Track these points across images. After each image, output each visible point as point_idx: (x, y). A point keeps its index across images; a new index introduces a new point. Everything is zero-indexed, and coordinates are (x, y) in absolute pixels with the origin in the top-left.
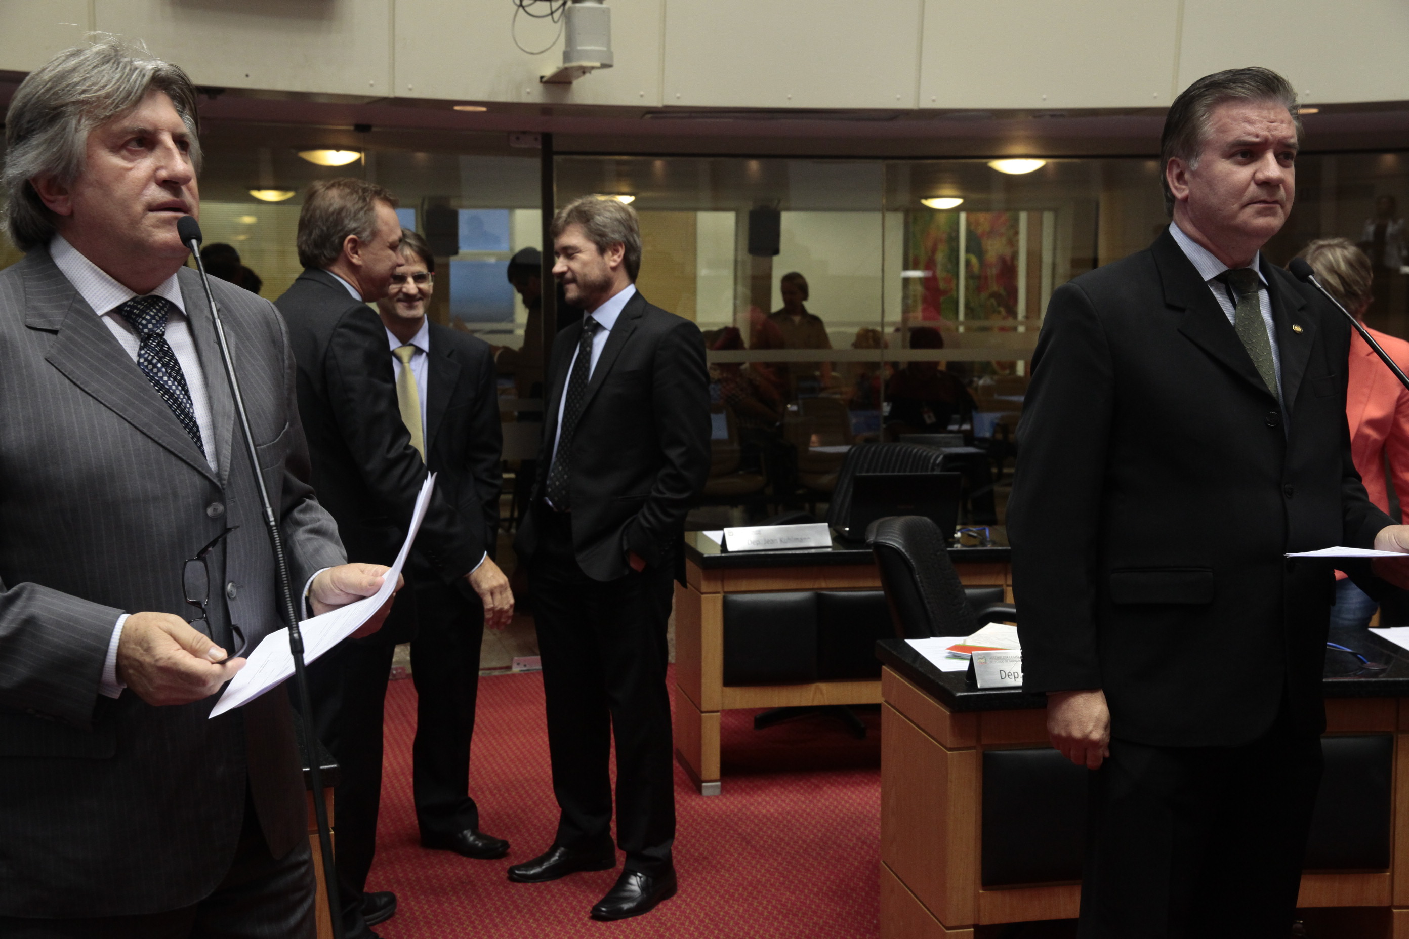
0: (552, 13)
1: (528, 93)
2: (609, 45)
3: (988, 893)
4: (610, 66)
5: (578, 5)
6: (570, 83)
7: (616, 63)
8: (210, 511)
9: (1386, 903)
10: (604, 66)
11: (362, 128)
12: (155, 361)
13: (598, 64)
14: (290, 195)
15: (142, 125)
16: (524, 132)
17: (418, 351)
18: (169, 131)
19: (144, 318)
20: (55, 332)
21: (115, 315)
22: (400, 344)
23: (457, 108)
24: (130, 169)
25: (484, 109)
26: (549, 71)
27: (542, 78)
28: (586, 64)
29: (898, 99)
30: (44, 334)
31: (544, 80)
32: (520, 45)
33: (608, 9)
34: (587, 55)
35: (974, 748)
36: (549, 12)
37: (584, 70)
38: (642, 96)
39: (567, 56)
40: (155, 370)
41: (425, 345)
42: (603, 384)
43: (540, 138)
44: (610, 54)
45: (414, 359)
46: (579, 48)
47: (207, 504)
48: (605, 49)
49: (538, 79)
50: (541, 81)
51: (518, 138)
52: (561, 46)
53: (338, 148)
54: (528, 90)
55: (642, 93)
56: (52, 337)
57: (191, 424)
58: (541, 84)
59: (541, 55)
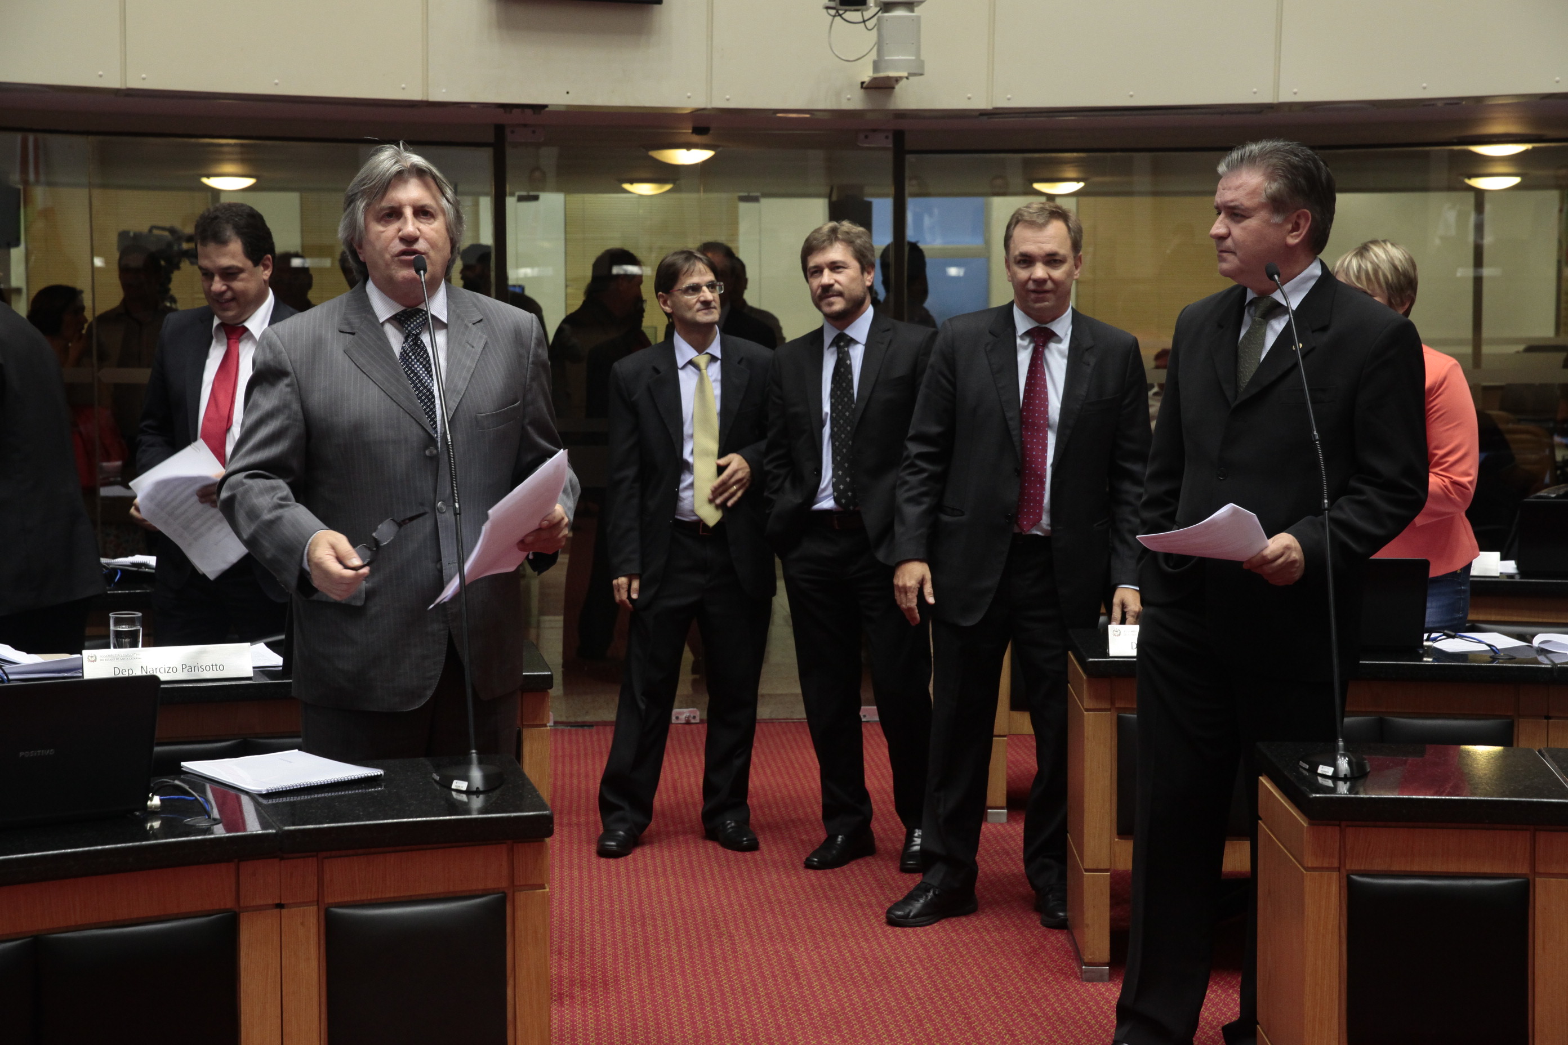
0: (864, 21)
1: (849, 99)
2: (918, 53)
3: (1123, 841)
4: (922, 74)
5: (890, 13)
6: (893, 88)
7: (928, 69)
8: (427, 453)
10: (915, 74)
11: (699, 130)
12: (410, 354)
13: (905, 74)
14: (668, 187)
15: (393, 204)
16: (874, 131)
17: (713, 359)
18: (410, 205)
19: (407, 323)
20: (353, 334)
21: (393, 322)
22: (697, 354)
23: (780, 115)
24: (383, 232)
25: (808, 116)
26: (867, 75)
27: (863, 83)
28: (897, 74)
30: (347, 335)
31: (864, 85)
32: (836, 53)
33: (919, 18)
34: (895, 65)
35: (1109, 710)
36: (861, 20)
37: (898, 80)
38: (969, 98)
39: (876, 66)
40: (410, 360)
41: (718, 354)
42: (872, 392)
43: (891, 136)
44: (921, 64)
45: (710, 367)
46: (886, 58)
47: (426, 447)
48: (914, 58)
49: (860, 86)
50: (862, 87)
51: (866, 137)
52: (873, 56)
53: (689, 146)
54: (849, 96)
55: (967, 96)
56: (351, 336)
57: (430, 397)
58: (862, 90)
59: (854, 63)
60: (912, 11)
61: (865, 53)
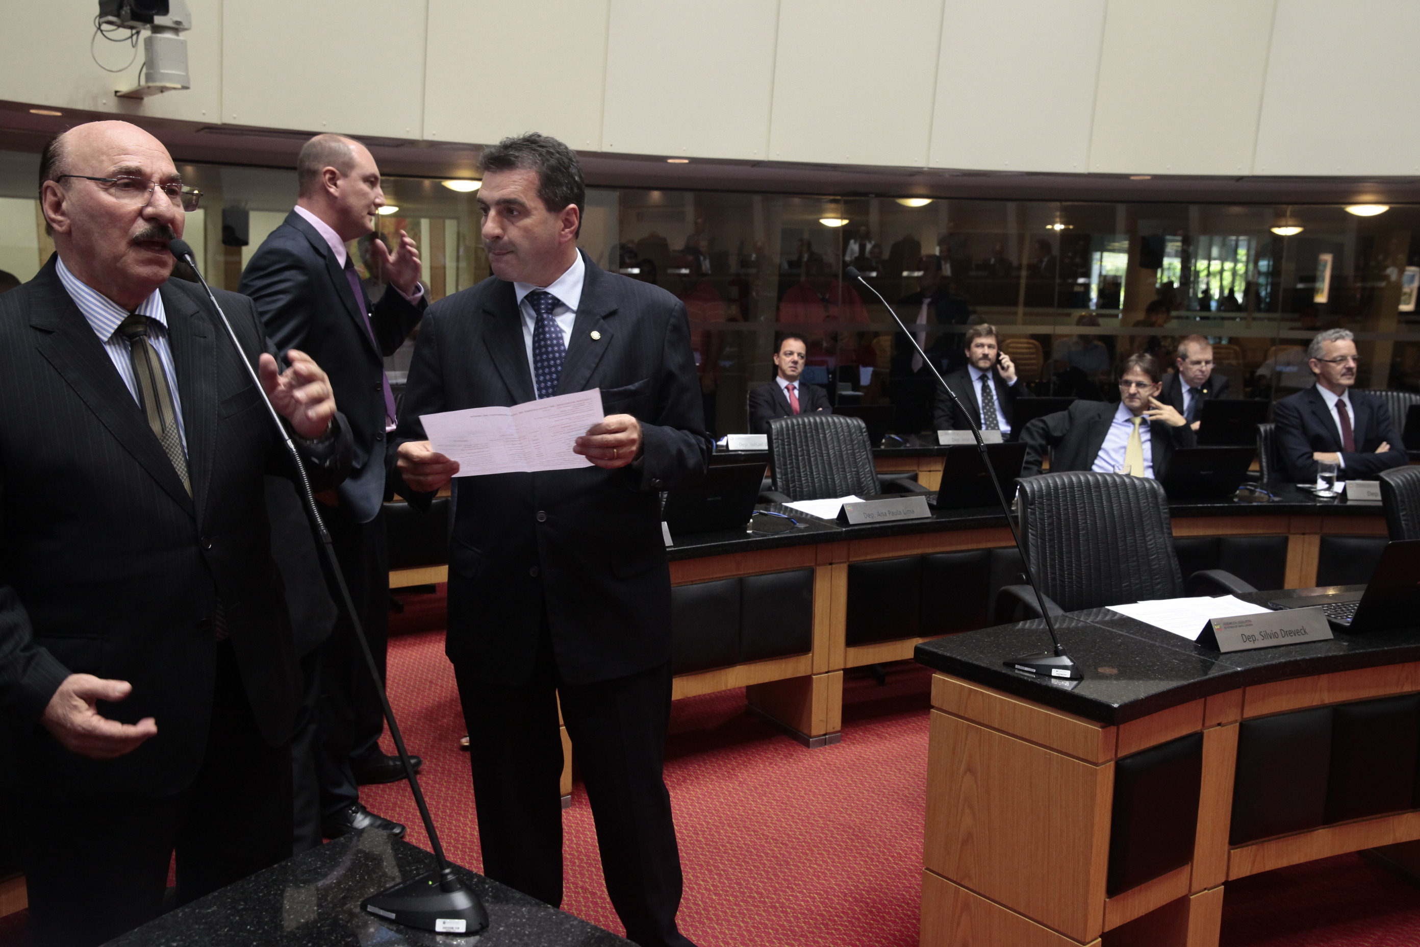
0: (130, 38)
1: (105, 104)
2: (187, 70)
4: (188, 88)
5: (159, 35)
6: (142, 99)
7: (192, 85)
9: (809, 673)
10: (185, 88)
13: (179, 86)
23: (32, 111)
25: (59, 114)
26: (125, 87)
27: (116, 92)
28: (168, 85)
29: (408, 131)
31: (118, 94)
32: (99, 63)
33: (184, 43)
37: (162, 90)
38: (204, 114)
39: (150, 77)
44: (187, 77)
46: (162, 71)
48: (184, 74)
49: (113, 94)
50: (116, 95)
54: (104, 101)
55: (204, 111)
58: (116, 98)
59: (119, 73)
60: (178, 35)
61: (126, 66)
